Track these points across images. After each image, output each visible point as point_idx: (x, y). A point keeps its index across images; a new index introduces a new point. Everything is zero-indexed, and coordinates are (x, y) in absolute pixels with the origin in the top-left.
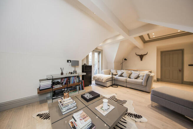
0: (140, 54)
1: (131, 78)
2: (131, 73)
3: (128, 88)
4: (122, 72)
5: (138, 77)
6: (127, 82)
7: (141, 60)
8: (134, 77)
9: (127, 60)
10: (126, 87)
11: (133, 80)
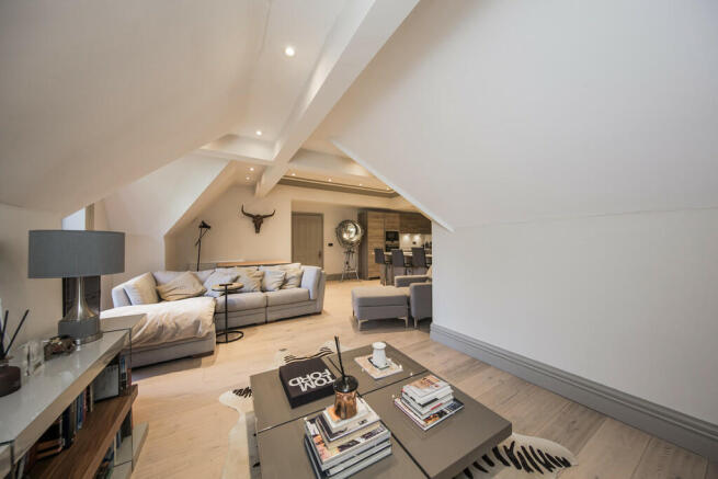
0: (254, 214)
1: (269, 288)
2: (263, 275)
3: (271, 322)
4: (234, 276)
5: (284, 282)
6: (270, 304)
7: (258, 229)
8: (275, 285)
9: (209, 227)
10: (266, 323)
11: (274, 294)
